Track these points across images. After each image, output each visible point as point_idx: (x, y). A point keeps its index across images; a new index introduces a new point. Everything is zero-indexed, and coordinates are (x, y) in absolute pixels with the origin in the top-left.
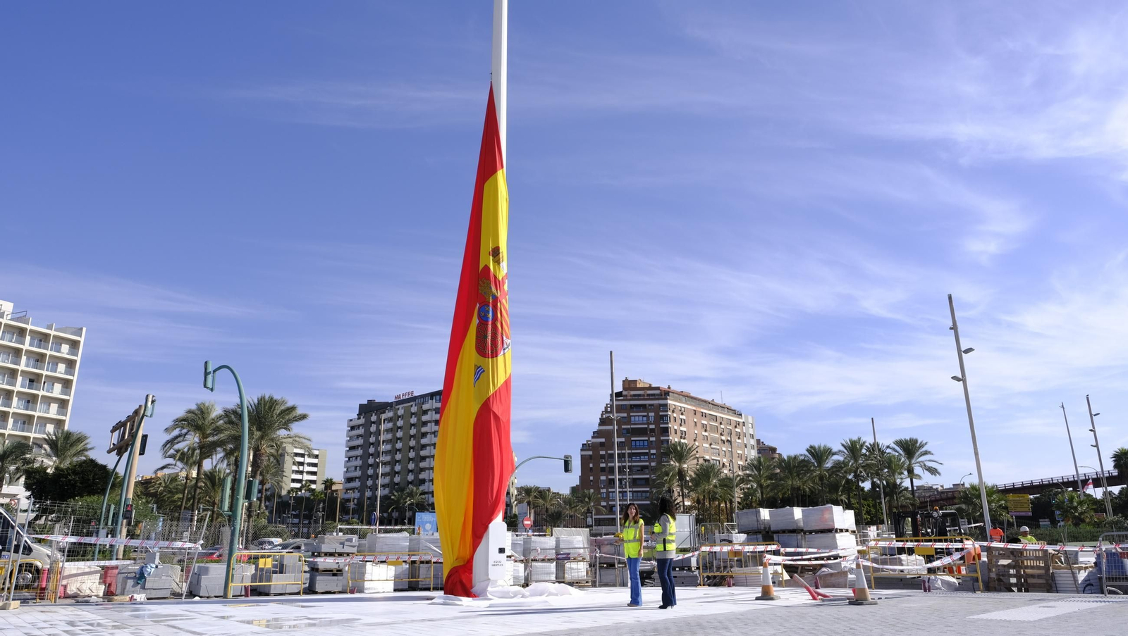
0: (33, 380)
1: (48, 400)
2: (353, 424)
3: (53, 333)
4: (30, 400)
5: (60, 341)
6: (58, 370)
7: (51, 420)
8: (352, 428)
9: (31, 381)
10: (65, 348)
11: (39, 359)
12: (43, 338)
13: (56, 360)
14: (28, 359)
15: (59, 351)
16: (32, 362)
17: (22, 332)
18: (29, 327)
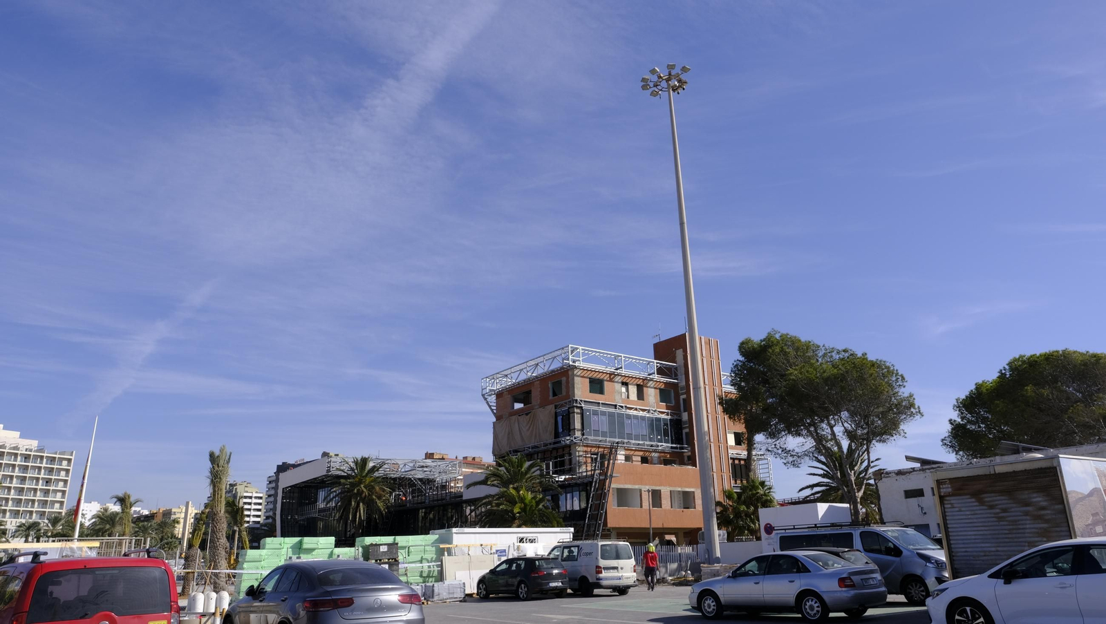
0: (48, 482)
1: (55, 491)
2: (271, 479)
3: (57, 456)
4: (46, 492)
5: (61, 460)
6: (61, 475)
7: (57, 502)
8: (270, 482)
9: (47, 482)
10: (65, 463)
11: (51, 471)
12: (52, 460)
13: (59, 470)
14: (45, 471)
15: (61, 465)
16: (47, 472)
17: (42, 457)
18: (45, 455)
